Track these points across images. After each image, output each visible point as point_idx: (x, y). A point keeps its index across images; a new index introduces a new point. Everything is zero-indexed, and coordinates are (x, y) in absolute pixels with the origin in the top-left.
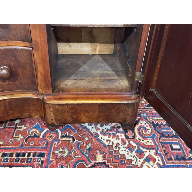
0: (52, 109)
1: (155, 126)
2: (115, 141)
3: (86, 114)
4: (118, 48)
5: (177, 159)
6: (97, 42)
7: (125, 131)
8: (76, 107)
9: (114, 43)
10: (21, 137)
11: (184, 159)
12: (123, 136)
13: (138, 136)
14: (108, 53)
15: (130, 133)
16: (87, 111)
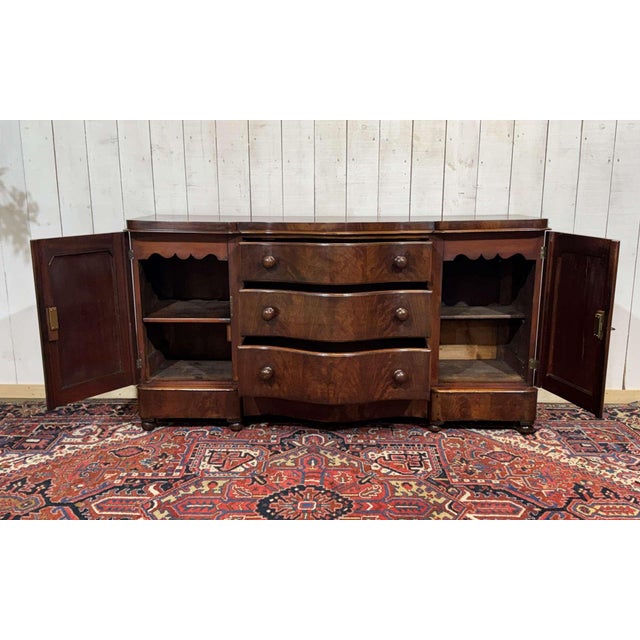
0: (439, 399)
1: (561, 433)
2: (513, 441)
3: (477, 406)
4: (502, 351)
5: (588, 451)
6: (475, 344)
7: (523, 434)
8: (466, 397)
9: (497, 344)
10: (401, 436)
11: (596, 452)
12: (522, 438)
13: (539, 438)
14: (489, 358)
15: (530, 437)
16: (477, 403)
